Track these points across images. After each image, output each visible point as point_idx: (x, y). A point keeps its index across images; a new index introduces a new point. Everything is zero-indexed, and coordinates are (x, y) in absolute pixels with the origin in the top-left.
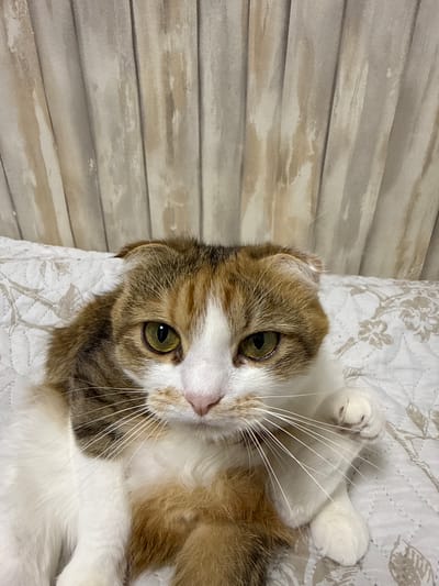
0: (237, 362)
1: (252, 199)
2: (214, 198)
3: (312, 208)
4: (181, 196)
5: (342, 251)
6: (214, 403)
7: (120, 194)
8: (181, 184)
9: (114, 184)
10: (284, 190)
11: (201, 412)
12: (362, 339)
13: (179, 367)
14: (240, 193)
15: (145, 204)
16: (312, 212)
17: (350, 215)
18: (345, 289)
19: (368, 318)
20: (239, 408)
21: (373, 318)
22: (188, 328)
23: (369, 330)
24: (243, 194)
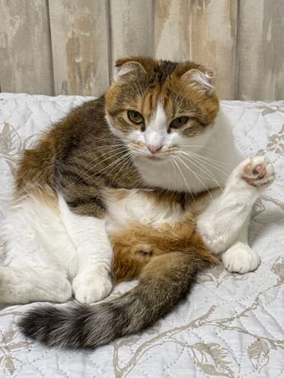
0: (169, 132)
1: (166, 24)
2: (125, 25)
3: (232, 30)
4: (86, 24)
5: (269, 76)
6: (159, 149)
7: (17, 25)
8: (87, 11)
9: (12, 15)
10: (200, 13)
11: (153, 152)
12: (270, 150)
13: (143, 133)
14: (153, 19)
15: (46, 35)
16: (232, 35)
17: (274, 36)
18: (258, 110)
19: (276, 133)
20: (170, 151)
21: (281, 133)
22: (149, 116)
23: (276, 142)
24: (157, 20)
